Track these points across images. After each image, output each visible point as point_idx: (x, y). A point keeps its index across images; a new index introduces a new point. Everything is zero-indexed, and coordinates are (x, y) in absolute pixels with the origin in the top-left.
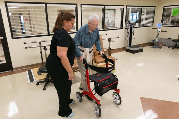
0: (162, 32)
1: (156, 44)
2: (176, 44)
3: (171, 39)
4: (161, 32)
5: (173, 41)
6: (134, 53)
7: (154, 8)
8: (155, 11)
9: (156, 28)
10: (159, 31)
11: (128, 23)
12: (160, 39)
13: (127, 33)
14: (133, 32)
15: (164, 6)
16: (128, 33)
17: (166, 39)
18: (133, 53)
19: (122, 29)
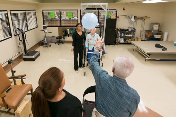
0: (49, 33)
1: (45, 43)
2: (59, 40)
3: (54, 36)
5: (57, 38)
7: (35, 11)
8: (36, 14)
9: (43, 30)
10: (46, 33)
11: (17, 30)
13: (20, 41)
14: (25, 38)
15: (42, 10)
16: (21, 40)
18: (33, 61)
19: (12, 37)
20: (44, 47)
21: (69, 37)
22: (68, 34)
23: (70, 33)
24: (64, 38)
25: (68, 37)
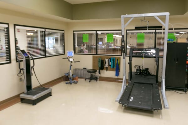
0: (75, 62)
1: (71, 78)
2: (92, 75)
3: (86, 69)
4: (73, 62)
5: (89, 71)
6: (36, 104)
7: (63, 32)
8: (64, 35)
9: (67, 58)
10: (72, 62)
12: (75, 70)
13: (21, 69)
14: (33, 67)
15: (74, 31)
16: (23, 69)
17: (82, 70)
19: (10, 62)
20: (66, 83)
21: (107, 71)
22: (106, 66)
23: (110, 65)
24: (100, 73)
25: (105, 71)
